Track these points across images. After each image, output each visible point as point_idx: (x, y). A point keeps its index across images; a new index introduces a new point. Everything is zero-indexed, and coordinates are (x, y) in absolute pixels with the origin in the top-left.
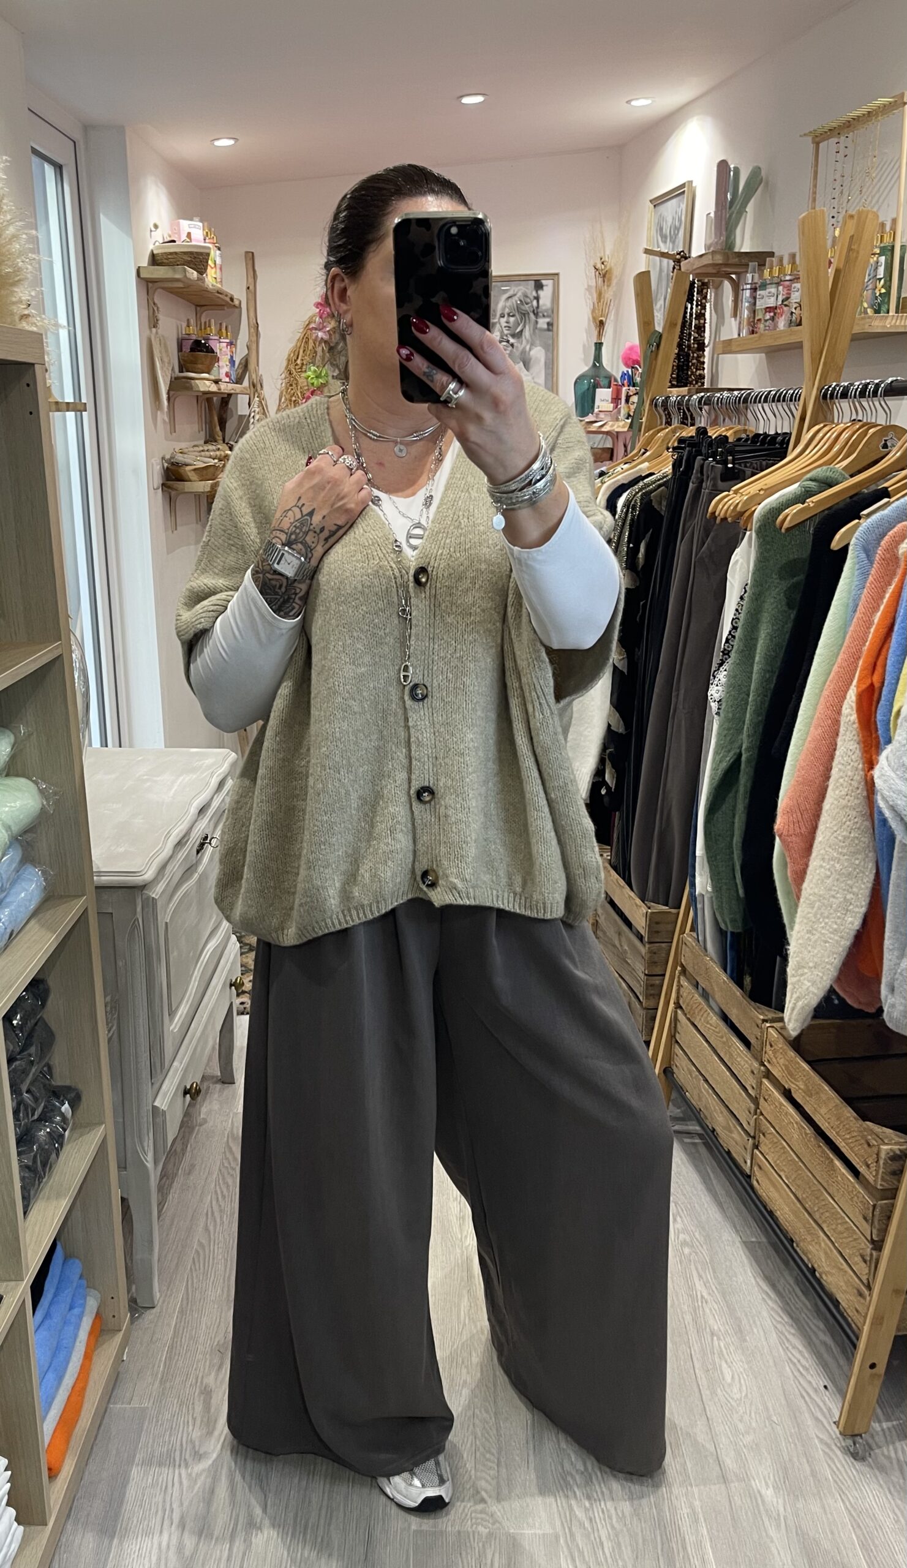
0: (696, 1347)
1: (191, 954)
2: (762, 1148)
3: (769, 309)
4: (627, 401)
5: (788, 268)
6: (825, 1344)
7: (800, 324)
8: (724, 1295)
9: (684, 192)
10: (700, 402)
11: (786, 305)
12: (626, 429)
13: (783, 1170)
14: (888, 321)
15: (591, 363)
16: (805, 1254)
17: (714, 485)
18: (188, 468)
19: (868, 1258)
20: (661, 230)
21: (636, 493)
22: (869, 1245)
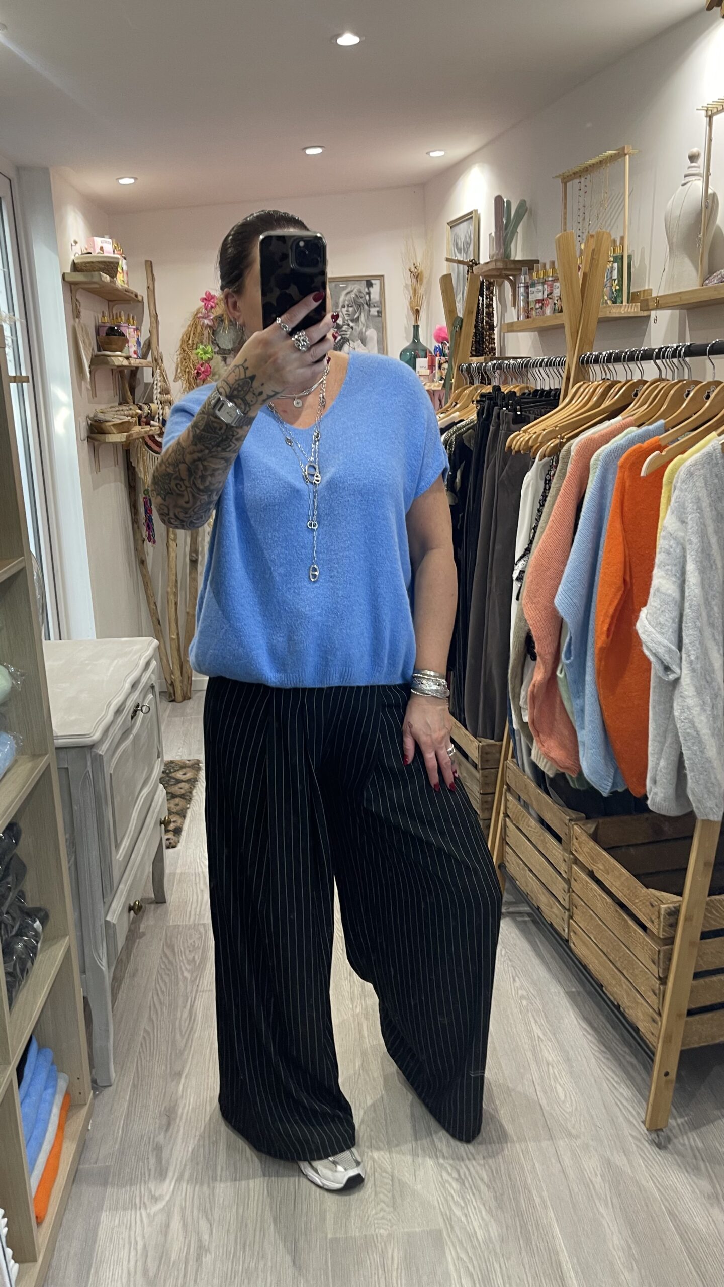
0: (536, 1076)
1: (130, 799)
2: (576, 917)
3: (538, 301)
4: (440, 367)
5: (550, 272)
6: (632, 1064)
7: (561, 311)
8: (554, 1034)
9: (472, 217)
10: (494, 367)
11: (551, 298)
12: (440, 388)
13: (592, 933)
14: (622, 309)
15: (411, 340)
16: (612, 995)
17: (509, 427)
18: (108, 424)
19: (657, 992)
20: (457, 244)
21: (452, 435)
22: (658, 982)
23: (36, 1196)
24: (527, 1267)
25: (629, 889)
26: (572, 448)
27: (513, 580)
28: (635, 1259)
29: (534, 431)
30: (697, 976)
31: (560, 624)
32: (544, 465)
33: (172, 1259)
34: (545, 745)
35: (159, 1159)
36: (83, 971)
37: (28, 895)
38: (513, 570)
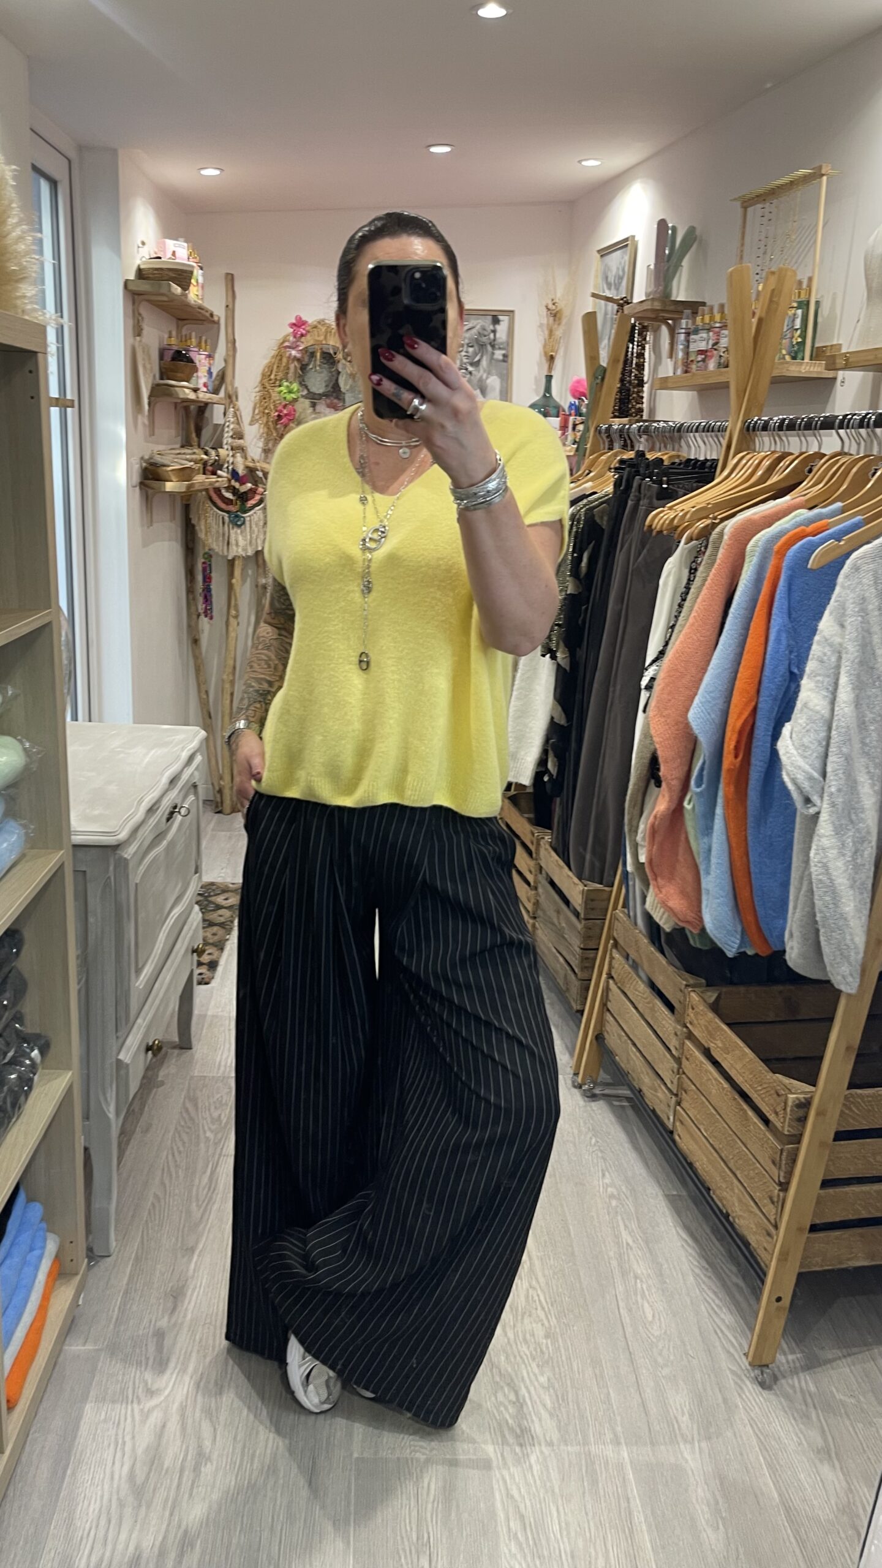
0: (620, 1288)
1: (158, 917)
2: (684, 1104)
3: (701, 352)
4: (574, 429)
5: (718, 317)
6: (737, 1285)
7: (727, 366)
8: (647, 1242)
9: (627, 245)
10: (639, 430)
11: (716, 350)
12: (572, 453)
13: (702, 1123)
14: (803, 367)
15: (542, 394)
16: (721, 1201)
17: (651, 503)
18: (166, 469)
19: (775, 1199)
20: (607, 278)
21: (581, 508)
22: (778, 1188)
23: (8, 1377)
24: (590, 1514)
25: (751, 1074)
26: (726, 531)
27: (640, 690)
28: (722, 1518)
29: (681, 509)
30: (826, 1184)
31: (693, 743)
32: (690, 551)
33: (165, 1467)
34: (664, 891)
35: (160, 1348)
36: (86, 1117)
37: (28, 1019)
38: (642, 676)
